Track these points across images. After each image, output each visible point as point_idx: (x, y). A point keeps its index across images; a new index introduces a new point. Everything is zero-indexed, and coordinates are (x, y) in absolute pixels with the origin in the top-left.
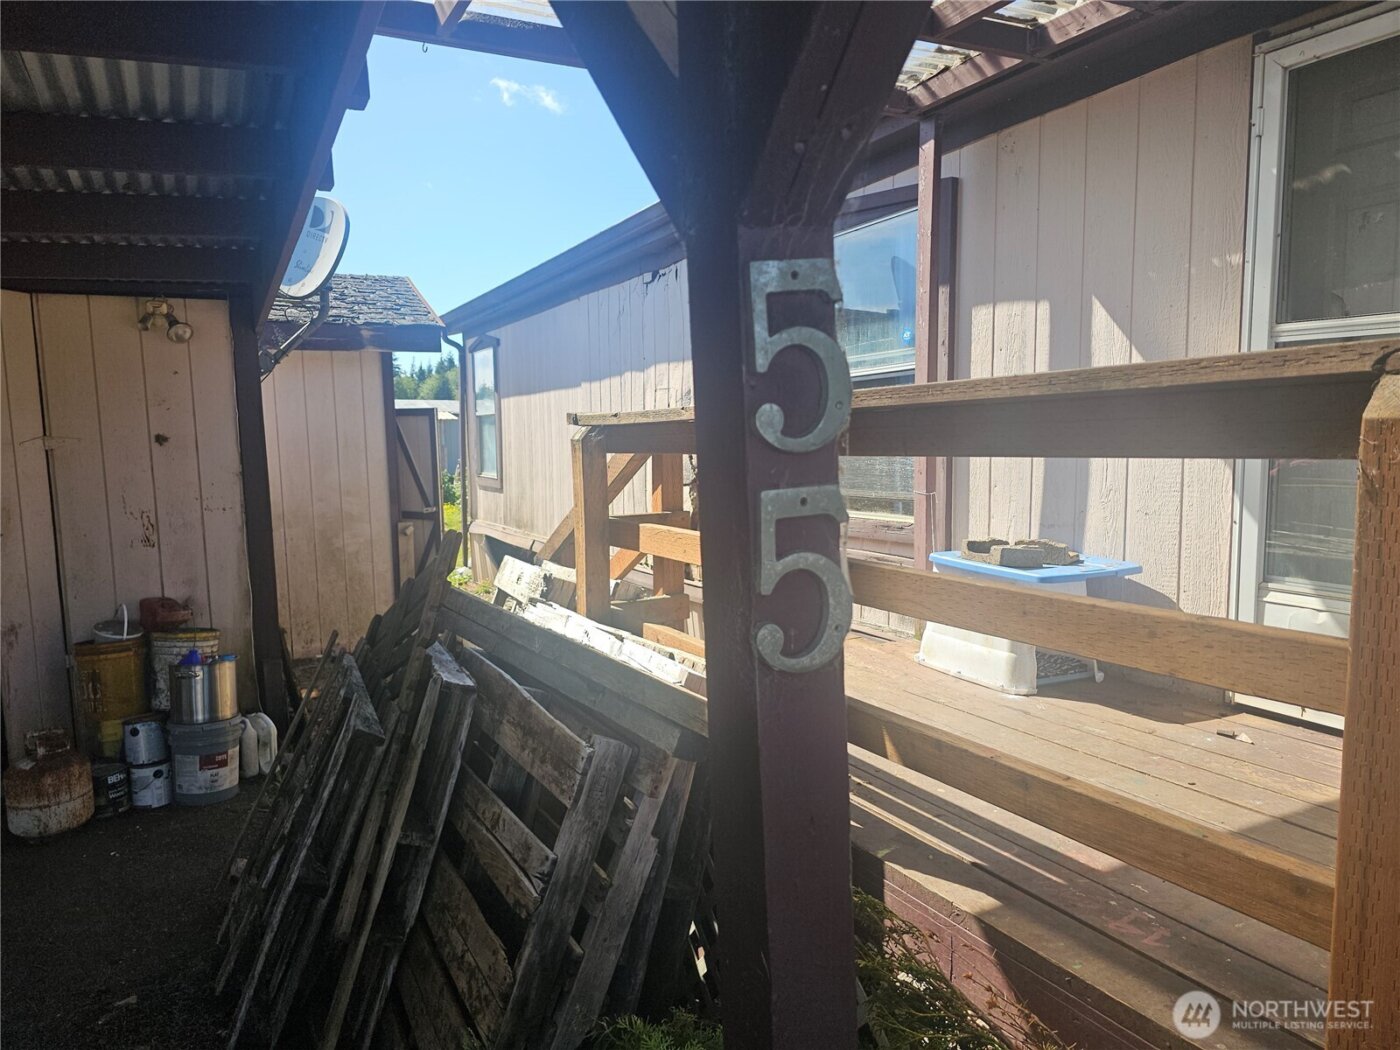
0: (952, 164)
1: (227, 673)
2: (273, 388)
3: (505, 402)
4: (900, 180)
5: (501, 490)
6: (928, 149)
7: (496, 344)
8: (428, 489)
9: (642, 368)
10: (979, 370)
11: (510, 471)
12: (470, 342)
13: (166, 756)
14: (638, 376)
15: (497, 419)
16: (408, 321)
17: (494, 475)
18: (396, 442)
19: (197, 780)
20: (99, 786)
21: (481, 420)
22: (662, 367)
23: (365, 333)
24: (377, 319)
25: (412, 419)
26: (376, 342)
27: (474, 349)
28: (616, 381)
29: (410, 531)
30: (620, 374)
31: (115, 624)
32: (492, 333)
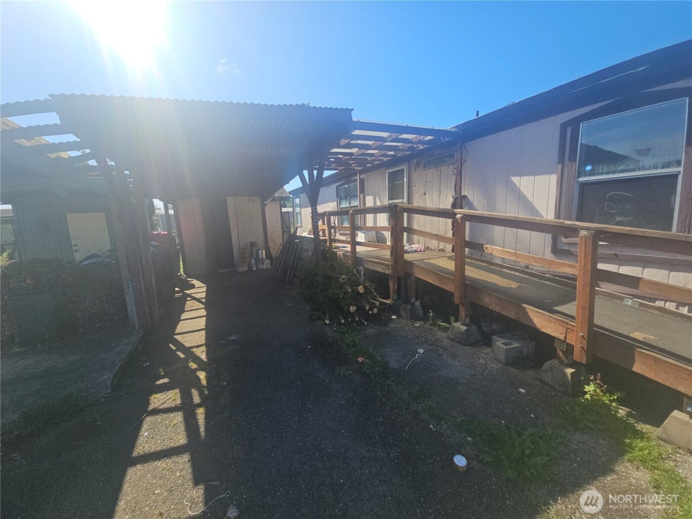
0: (362, 177)
1: (264, 251)
2: (267, 209)
3: (302, 210)
4: (355, 178)
5: (301, 227)
6: (358, 175)
7: (300, 198)
8: (288, 227)
9: (326, 203)
10: (367, 206)
11: (303, 223)
12: (294, 197)
13: (256, 264)
14: (325, 205)
15: (300, 213)
16: (284, 195)
17: (300, 224)
18: (282, 218)
19: (261, 266)
20: (249, 267)
21: (297, 213)
22: (329, 203)
23: (277, 198)
24: (279, 195)
25: (284, 214)
26: (279, 200)
27: (295, 198)
28: (322, 205)
29: (286, 234)
30: (323, 204)
31: (247, 245)
32: (299, 195)
